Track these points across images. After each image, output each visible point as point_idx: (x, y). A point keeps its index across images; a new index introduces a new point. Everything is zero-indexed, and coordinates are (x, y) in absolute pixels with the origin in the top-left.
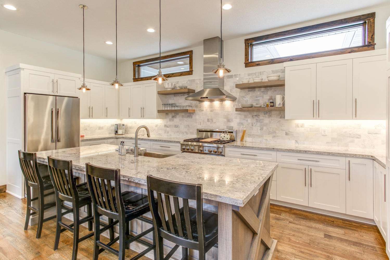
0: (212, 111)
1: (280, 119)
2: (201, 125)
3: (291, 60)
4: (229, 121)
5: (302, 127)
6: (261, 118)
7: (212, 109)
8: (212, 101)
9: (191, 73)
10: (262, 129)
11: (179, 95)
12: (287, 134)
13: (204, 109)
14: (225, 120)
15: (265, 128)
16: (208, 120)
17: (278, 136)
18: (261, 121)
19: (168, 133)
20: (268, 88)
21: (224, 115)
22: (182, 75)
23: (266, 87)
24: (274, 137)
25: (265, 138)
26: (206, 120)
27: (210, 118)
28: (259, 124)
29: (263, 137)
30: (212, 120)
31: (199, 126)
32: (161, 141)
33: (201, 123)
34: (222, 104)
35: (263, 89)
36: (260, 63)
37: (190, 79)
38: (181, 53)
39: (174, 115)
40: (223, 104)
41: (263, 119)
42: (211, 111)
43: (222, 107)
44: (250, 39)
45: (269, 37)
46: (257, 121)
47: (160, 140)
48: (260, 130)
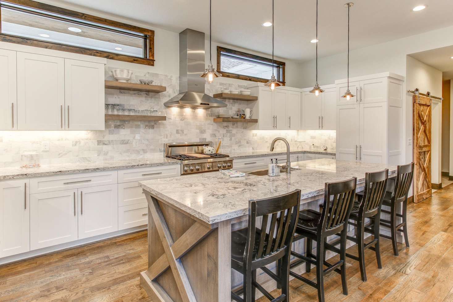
0: (183, 120)
1: (243, 130)
2: (167, 138)
3: (250, 80)
4: (203, 132)
5: (256, 136)
6: (230, 129)
7: (182, 117)
8: (182, 107)
9: (152, 63)
10: (231, 139)
11: (132, 92)
12: (247, 143)
13: (172, 117)
14: (198, 131)
15: (233, 138)
16: (178, 132)
17: (242, 145)
18: (230, 132)
19: (106, 154)
20: (236, 101)
21: (196, 125)
22: (135, 62)
23: (234, 99)
24: (240, 146)
25: (233, 148)
26: (175, 132)
27: (179, 129)
28: (228, 134)
29: (232, 147)
30: (182, 131)
31: (165, 139)
32: (144, 166)
33: (167, 136)
34: (194, 112)
35: (231, 101)
36: (230, 75)
37: (150, 72)
38: (135, 27)
39: (118, 124)
40: (196, 111)
41: (232, 130)
42: (181, 120)
43: (195, 117)
44: (222, 48)
45: (236, 53)
46: (228, 132)
47: (141, 165)
48: (230, 140)
